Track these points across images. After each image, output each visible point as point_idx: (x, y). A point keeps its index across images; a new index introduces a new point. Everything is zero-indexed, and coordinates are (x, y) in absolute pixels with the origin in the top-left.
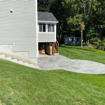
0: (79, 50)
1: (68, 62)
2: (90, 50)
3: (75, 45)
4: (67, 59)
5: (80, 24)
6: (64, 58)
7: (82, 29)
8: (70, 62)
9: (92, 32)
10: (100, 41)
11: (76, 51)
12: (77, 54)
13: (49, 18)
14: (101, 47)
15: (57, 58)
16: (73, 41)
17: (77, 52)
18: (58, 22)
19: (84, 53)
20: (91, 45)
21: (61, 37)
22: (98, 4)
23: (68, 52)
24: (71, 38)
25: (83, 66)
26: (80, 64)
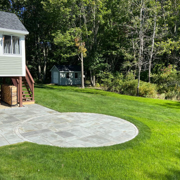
0: (77, 93)
1: (49, 121)
2: (97, 93)
3: (71, 86)
4: (50, 112)
5: (77, 45)
6: (44, 112)
7: (82, 55)
8: (54, 120)
9: (100, 62)
10: (113, 77)
11: (73, 95)
12: (73, 100)
13: (7, 22)
14: (114, 87)
15: (29, 113)
16: (69, 78)
17: (73, 97)
18: (27, 33)
19: (85, 98)
20: (98, 84)
21: (45, 70)
22: (107, 12)
23: (56, 97)
24: (65, 73)
25: (81, 127)
26: (77, 122)
